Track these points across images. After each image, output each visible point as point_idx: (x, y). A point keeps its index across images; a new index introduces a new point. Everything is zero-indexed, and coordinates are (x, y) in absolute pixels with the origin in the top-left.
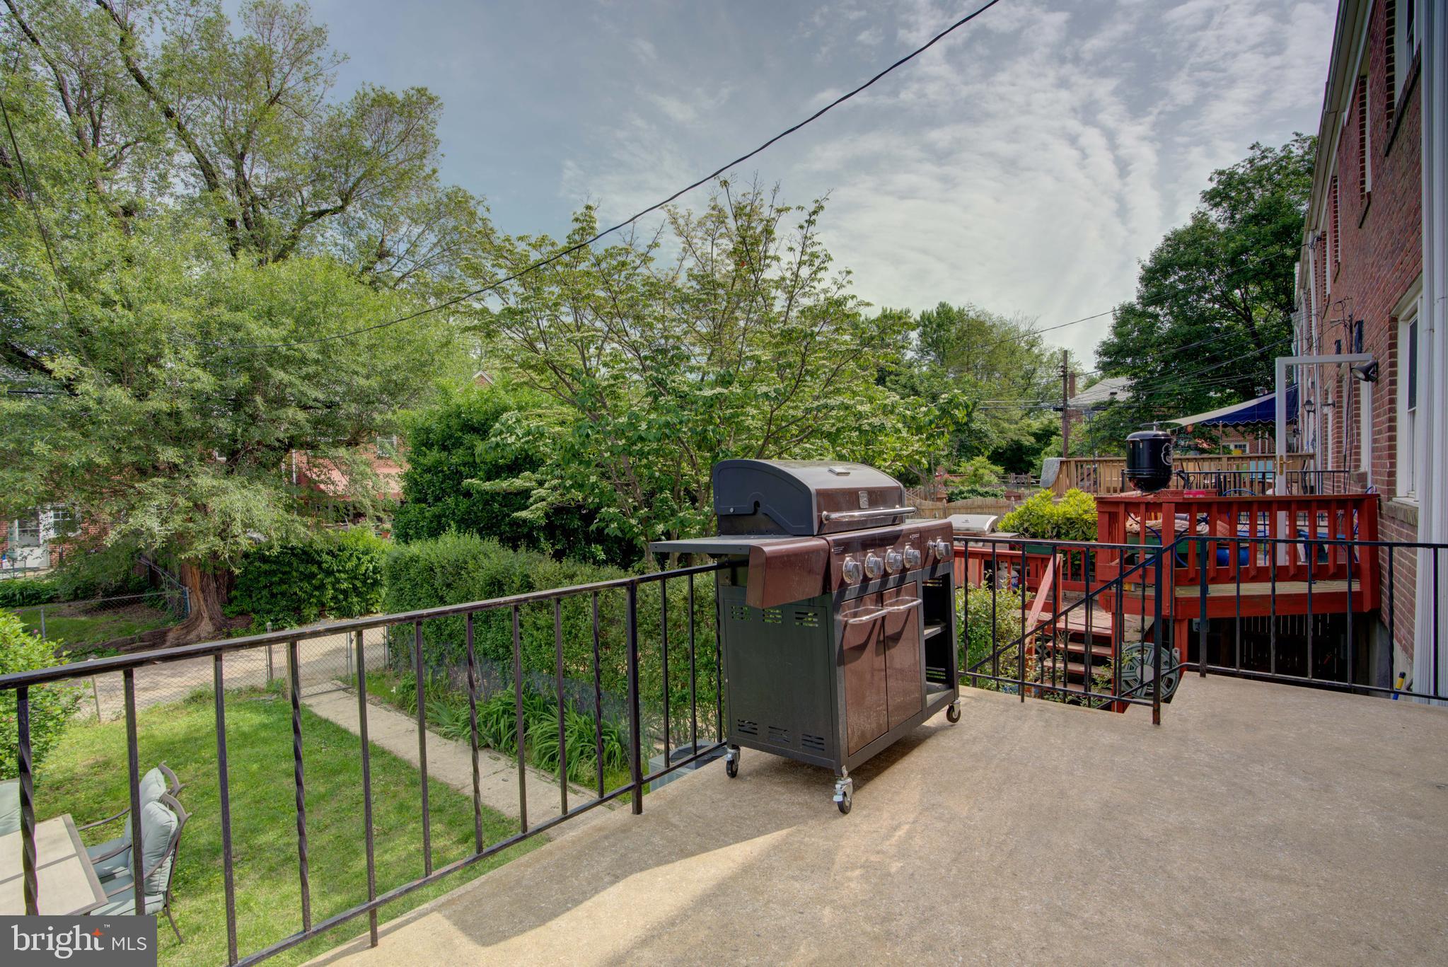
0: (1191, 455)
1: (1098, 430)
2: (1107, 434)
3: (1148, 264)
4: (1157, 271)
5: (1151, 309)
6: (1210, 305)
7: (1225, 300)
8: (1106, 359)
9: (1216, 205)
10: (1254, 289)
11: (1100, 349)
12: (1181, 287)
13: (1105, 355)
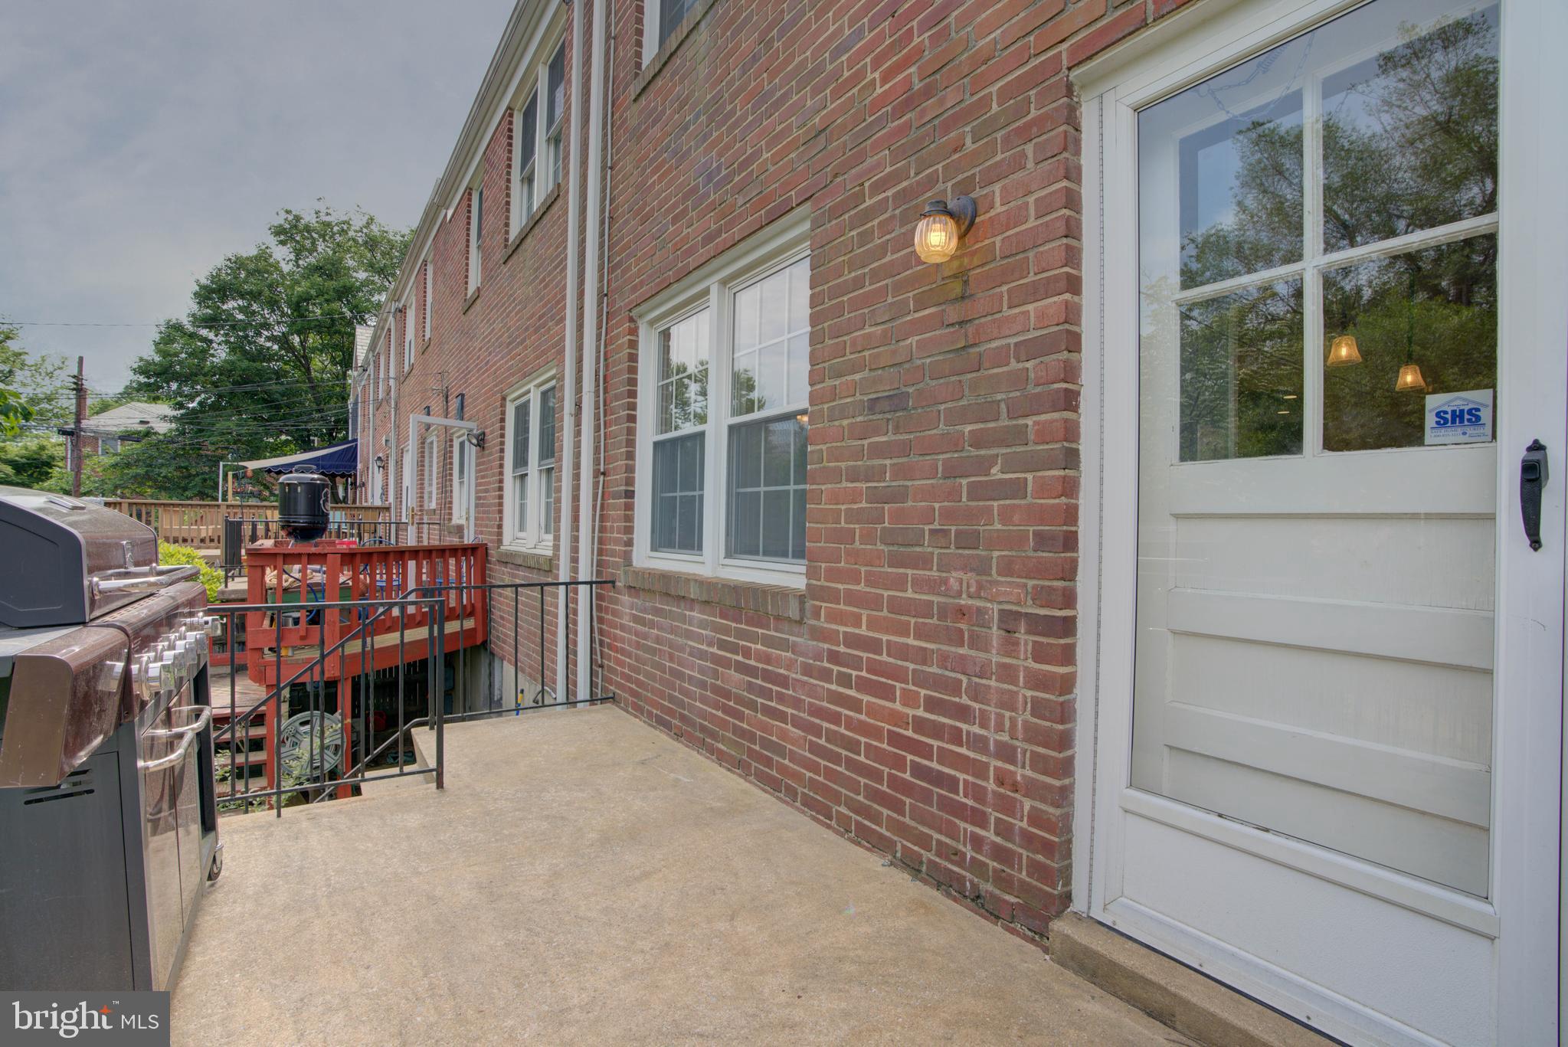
0: (253, 502)
1: (128, 465)
2: (141, 471)
3: (204, 281)
4: (213, 291)
5: (204, 332)
6: (269, 344)
7: (284, 341)
8: (142, 379)
9: (283, 243)
10: (313, 339)
11: (135, 366)
12: (240, 317)
13: (141, 373)
